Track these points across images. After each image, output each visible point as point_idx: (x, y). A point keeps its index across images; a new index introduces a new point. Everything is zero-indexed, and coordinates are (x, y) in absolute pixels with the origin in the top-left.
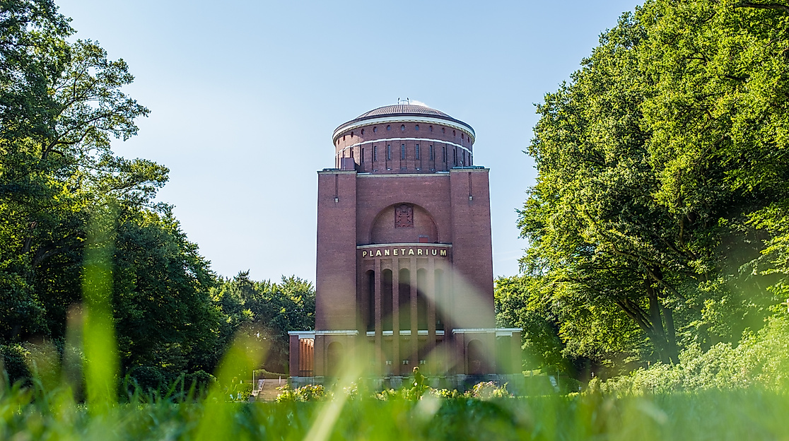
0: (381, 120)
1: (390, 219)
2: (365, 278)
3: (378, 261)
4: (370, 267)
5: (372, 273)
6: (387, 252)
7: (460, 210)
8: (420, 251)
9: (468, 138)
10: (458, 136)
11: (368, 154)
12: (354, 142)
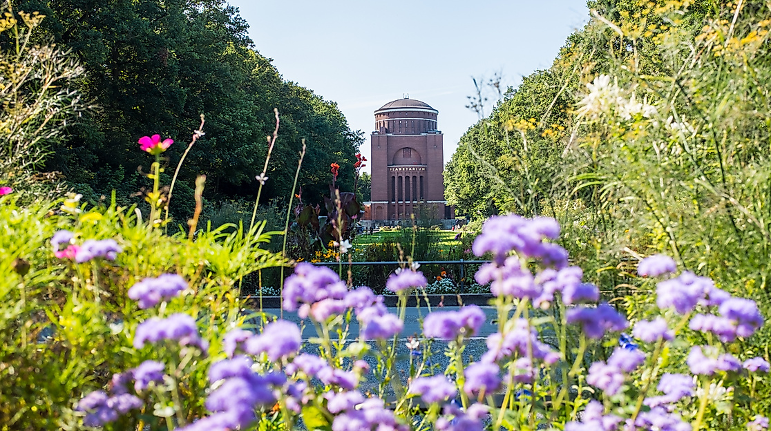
0: (397, 110)
1: (401, 153)
2: (391, 179)
3: (396, 173)
4: (393, 175)
5: (394, 177)
6: (400, 169)
7: (431, 151)
8: (414, 169)
9: (434, 116)
10: (431, 115)
11: (391, 124)
12: (385, 118)
